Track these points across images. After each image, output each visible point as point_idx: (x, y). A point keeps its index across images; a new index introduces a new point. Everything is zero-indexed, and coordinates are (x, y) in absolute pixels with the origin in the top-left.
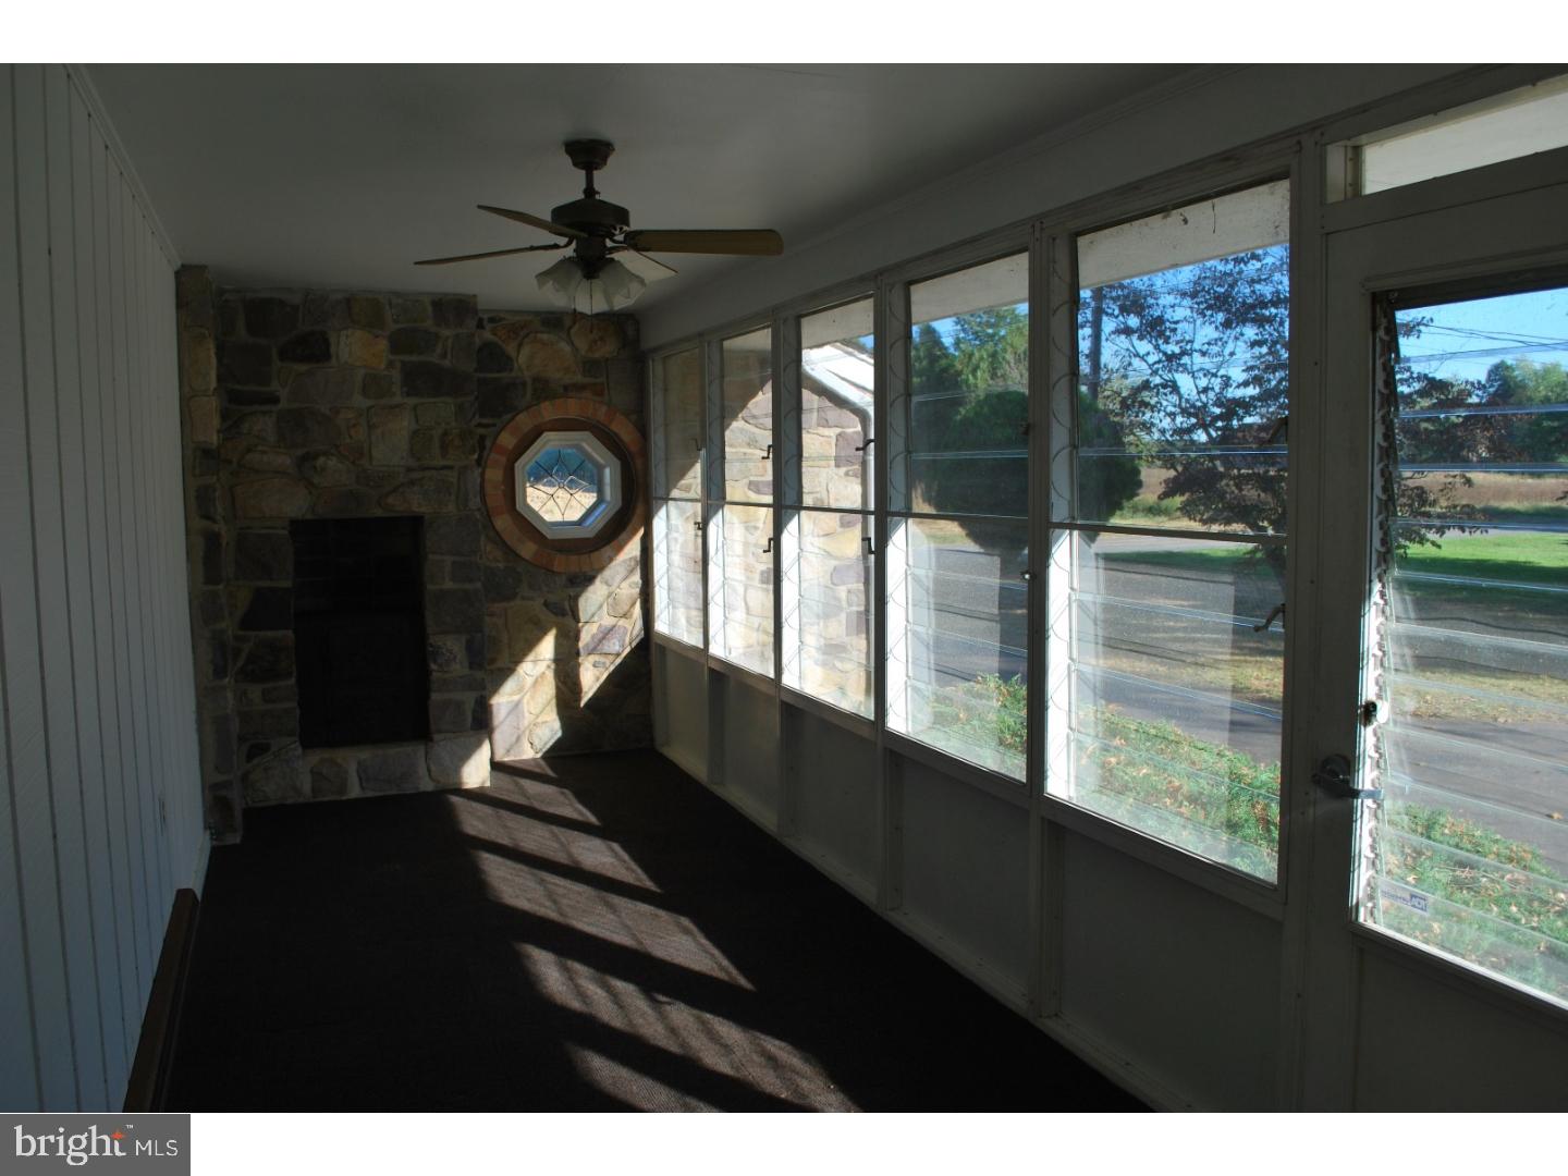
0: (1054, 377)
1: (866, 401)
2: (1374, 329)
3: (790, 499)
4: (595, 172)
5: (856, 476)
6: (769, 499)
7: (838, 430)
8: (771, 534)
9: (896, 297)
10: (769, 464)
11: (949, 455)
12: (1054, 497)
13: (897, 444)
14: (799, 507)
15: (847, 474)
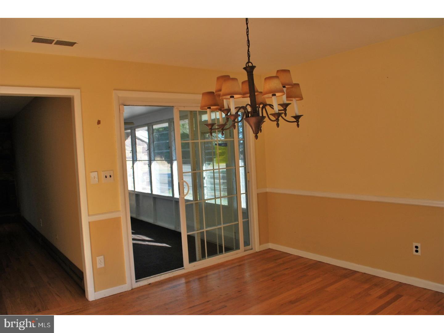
0: (172, 140)
1: (147, 141)
2: (202, 136)
3: (135, 159)
5: (146, 155)
6: (132, 160)
7: (143, 146)
8: (132, 165)
9: (151, 127)
10: (131, 154)
11: (160, 151)
12: (173, 156)
13: (152, 149)
14: (137, 160)
15: (145, 155)
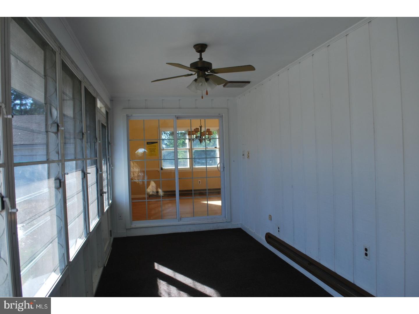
4: (202, 53)
